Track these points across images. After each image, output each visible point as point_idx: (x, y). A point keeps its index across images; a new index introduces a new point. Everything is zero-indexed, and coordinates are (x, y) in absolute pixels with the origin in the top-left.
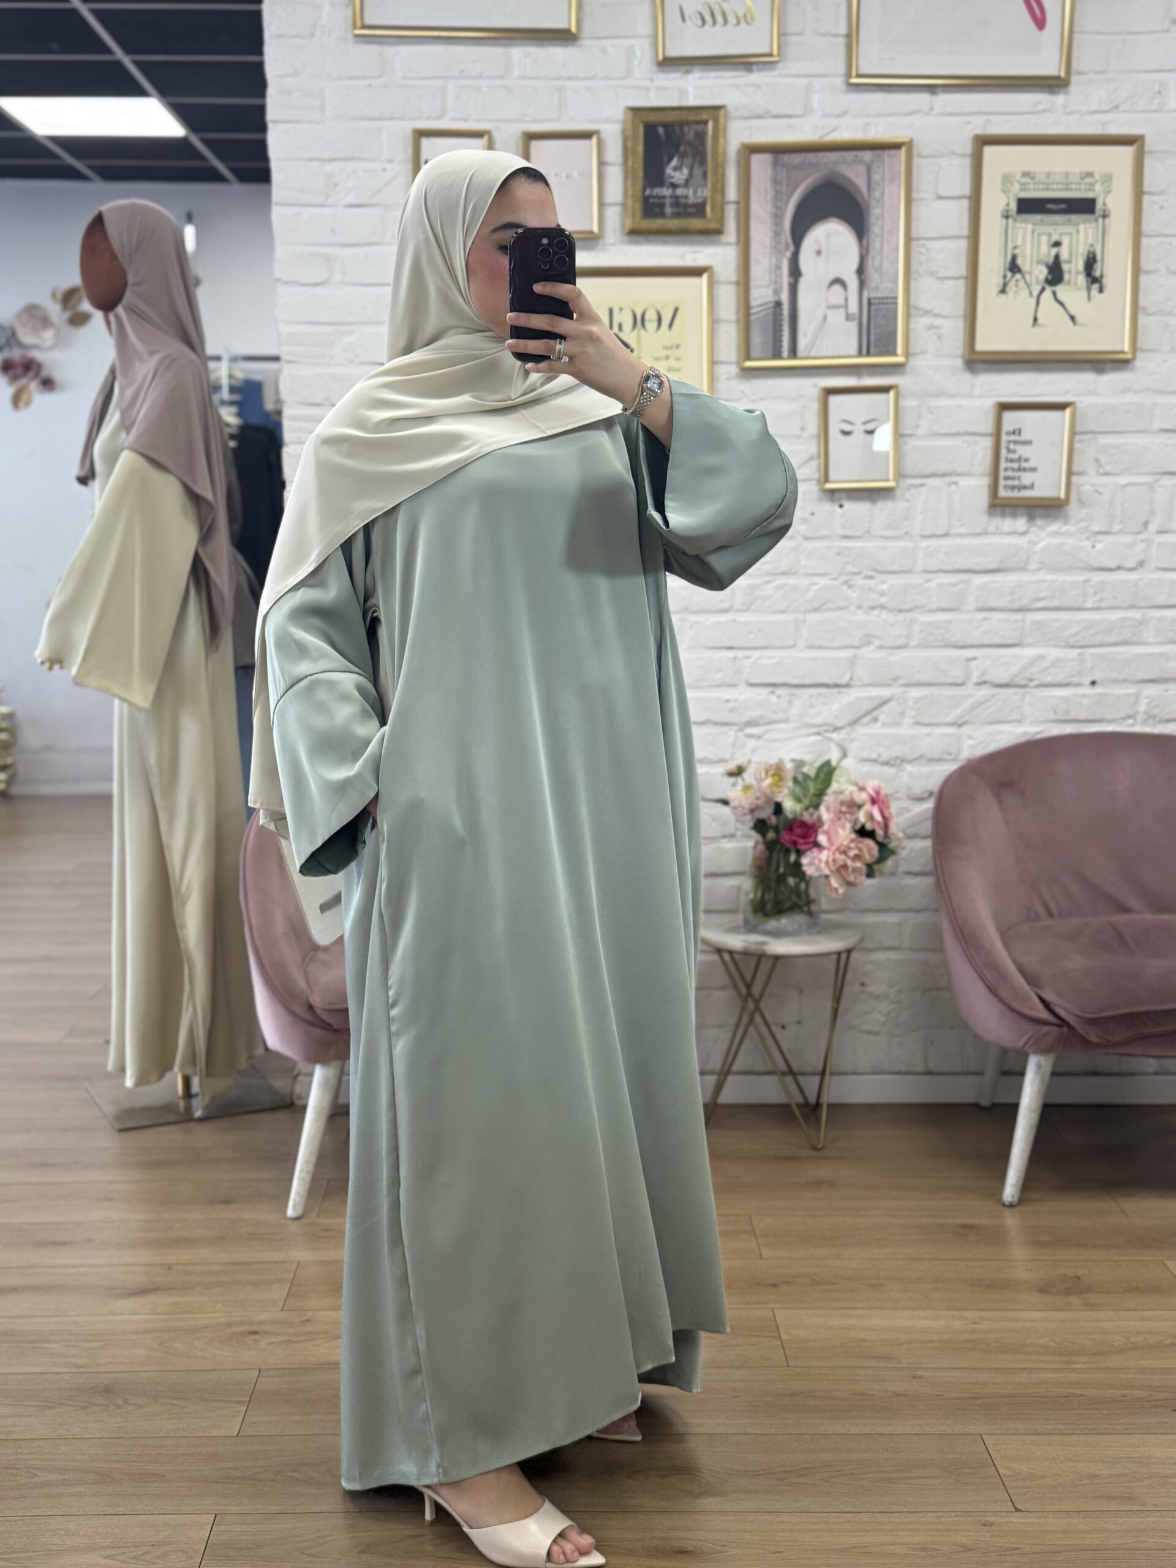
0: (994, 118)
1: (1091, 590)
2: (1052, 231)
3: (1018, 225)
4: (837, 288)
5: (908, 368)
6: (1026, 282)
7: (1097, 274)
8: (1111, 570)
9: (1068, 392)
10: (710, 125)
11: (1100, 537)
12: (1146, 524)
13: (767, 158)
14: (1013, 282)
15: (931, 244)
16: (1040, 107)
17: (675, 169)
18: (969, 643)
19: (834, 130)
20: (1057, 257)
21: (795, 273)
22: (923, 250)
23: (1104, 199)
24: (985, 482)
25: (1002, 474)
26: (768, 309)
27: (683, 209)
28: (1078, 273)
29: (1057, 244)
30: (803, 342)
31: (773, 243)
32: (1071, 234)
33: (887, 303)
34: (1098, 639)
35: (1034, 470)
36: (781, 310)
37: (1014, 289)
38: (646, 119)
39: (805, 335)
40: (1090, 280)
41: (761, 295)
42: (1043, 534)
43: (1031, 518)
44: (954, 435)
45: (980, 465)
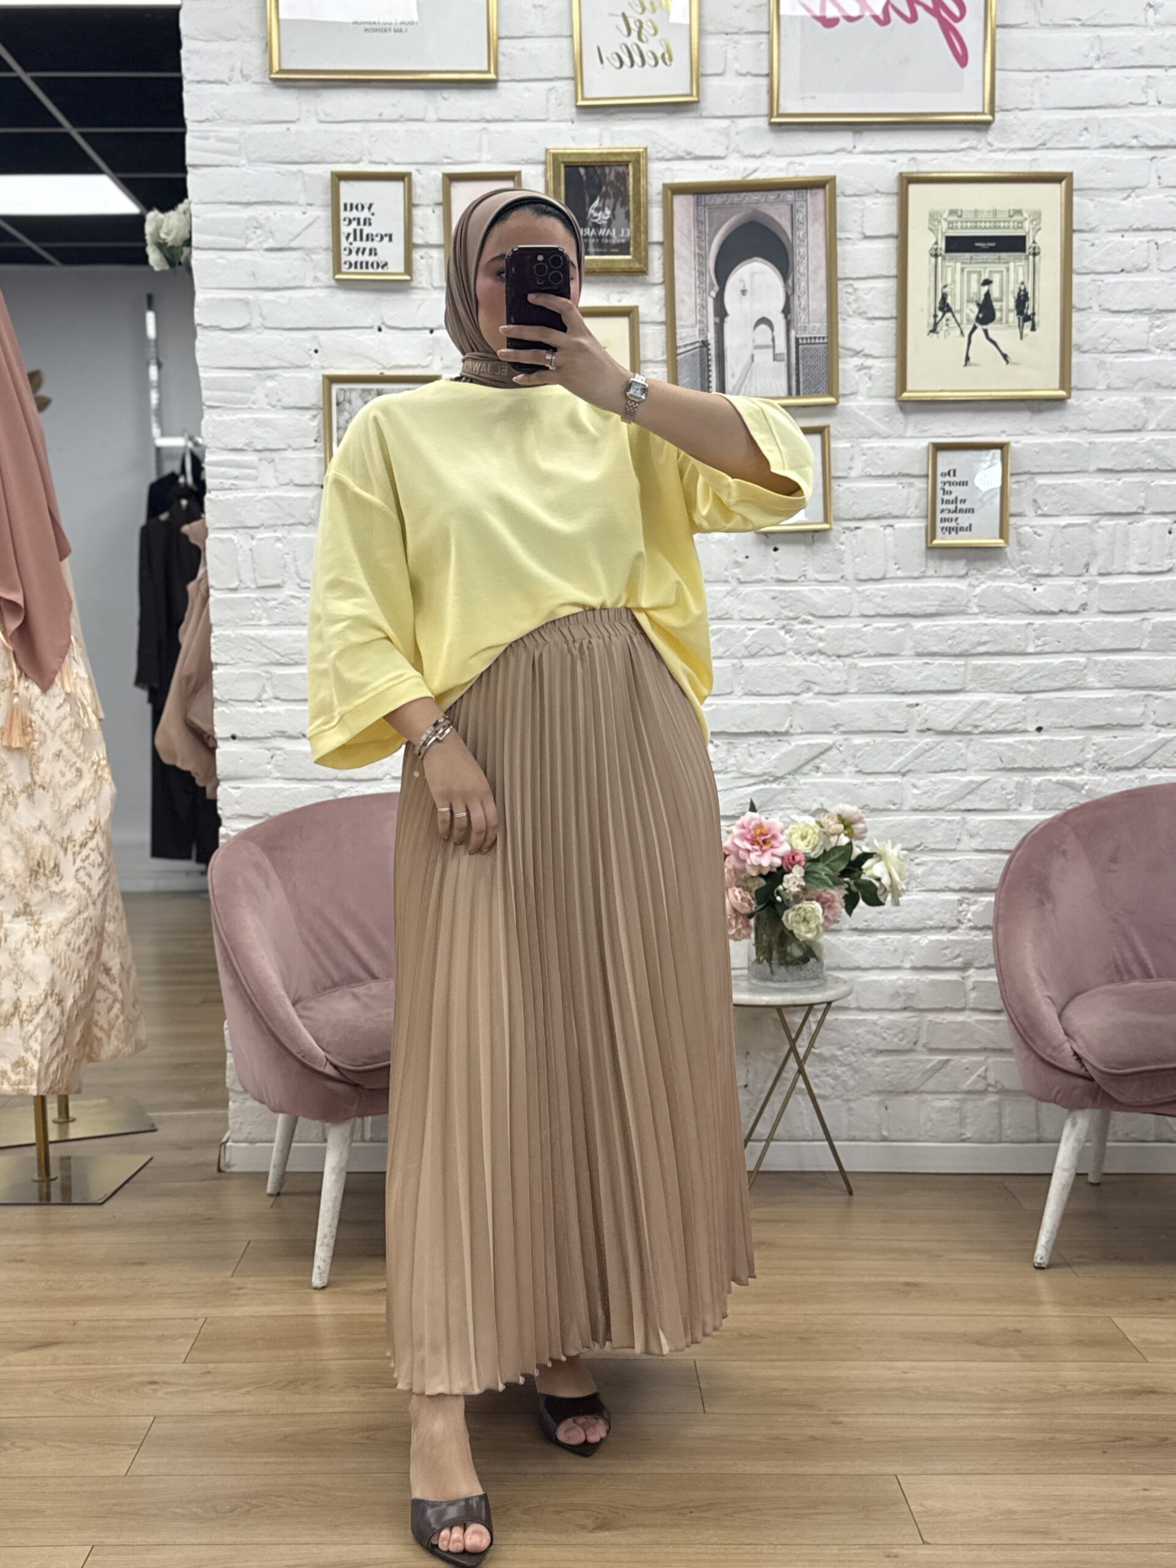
0: (918, 156)
1: (1033, 634)
3: (947, 263)
4: (763, 327)
5: (840, 408)
6: (956, 321)
7: (1029, 312)
8: (1053, 613)
9: (1003, 432)
10: (632, 165)
11: (1042, 580)
12: (1087, 566)
14: (944, 320)
15: (857, 284)
16: (965, 145)
17: (598, 210)
19: (755, 171)
20: (988, 295)
21: (721, 312)
22: (850, 290)
23: (1034, 236)
24: (921, 524)
25: (939, 516)
27: (606, 249)
28: (1009, 311)
29: (987, 282)
30: (731, 383)
32: (1002, 272)
33: (815, 343)
34: (1041, 684)
35: (971, 511)
36: (708, 349)
37: (945, 328)
38: (568, 164)
39: (733, 375)
40: (1022, 318)
41: (688, 334)
42: (982, 577)
43: (970, 561)
44: (889, 476)
45: (916, 507)
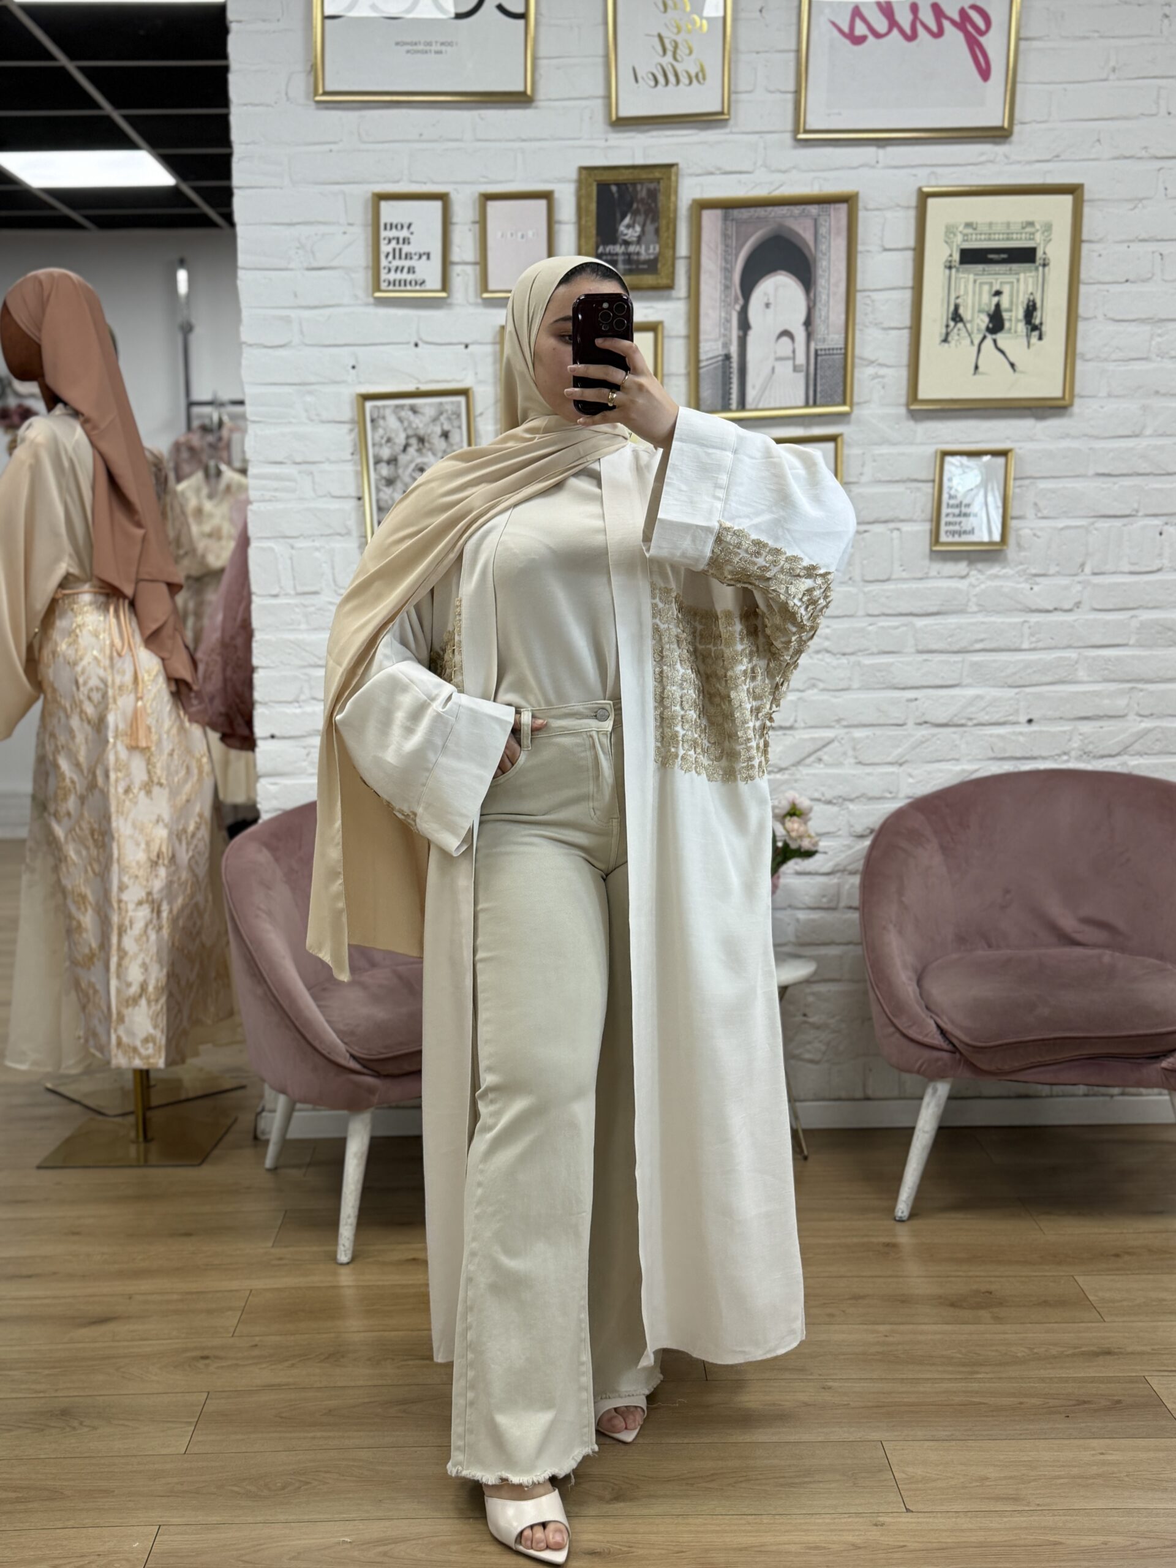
0: (937, 170)
1: (1029, 631)
2: (994, 281)
3: (961, 275)
4: (785, 340)
5: (854, 416)
6: (967, 331)
7: (1037, 322)
8: (1048, 611)
9: (1008, 438)
10: (661, 181)
11: (1038, 580)
12: (1082, 566)
13: (719, 212)
14: (955, 331)
15: (874, 295)
16: (983, 158)
17: (628, 226)
18: (910, 683)
19: (778, 186)
20: (998, 306)
21: (745, 325)
22: (868, 301)
23: (1045, 247)
24: (927, 527)
25: (943, 519)
26: (717, 362)
27: (635, 265)
28: (1018, 321)
29: (998, 293)
30: (751, 394)
31: (723, 297)
32: (1012, 283)
33: (833, 354)
34: (1036, 678)
35: (974, 515)
36: (731, 362)
37: (956, 337)
38: (599, 178)
39: (754, 387)
40: (1029, 327)
41: (711, 348)
42: (983, 577)
43: (975, 561)
44: (897, 481)
45: (923, 511)
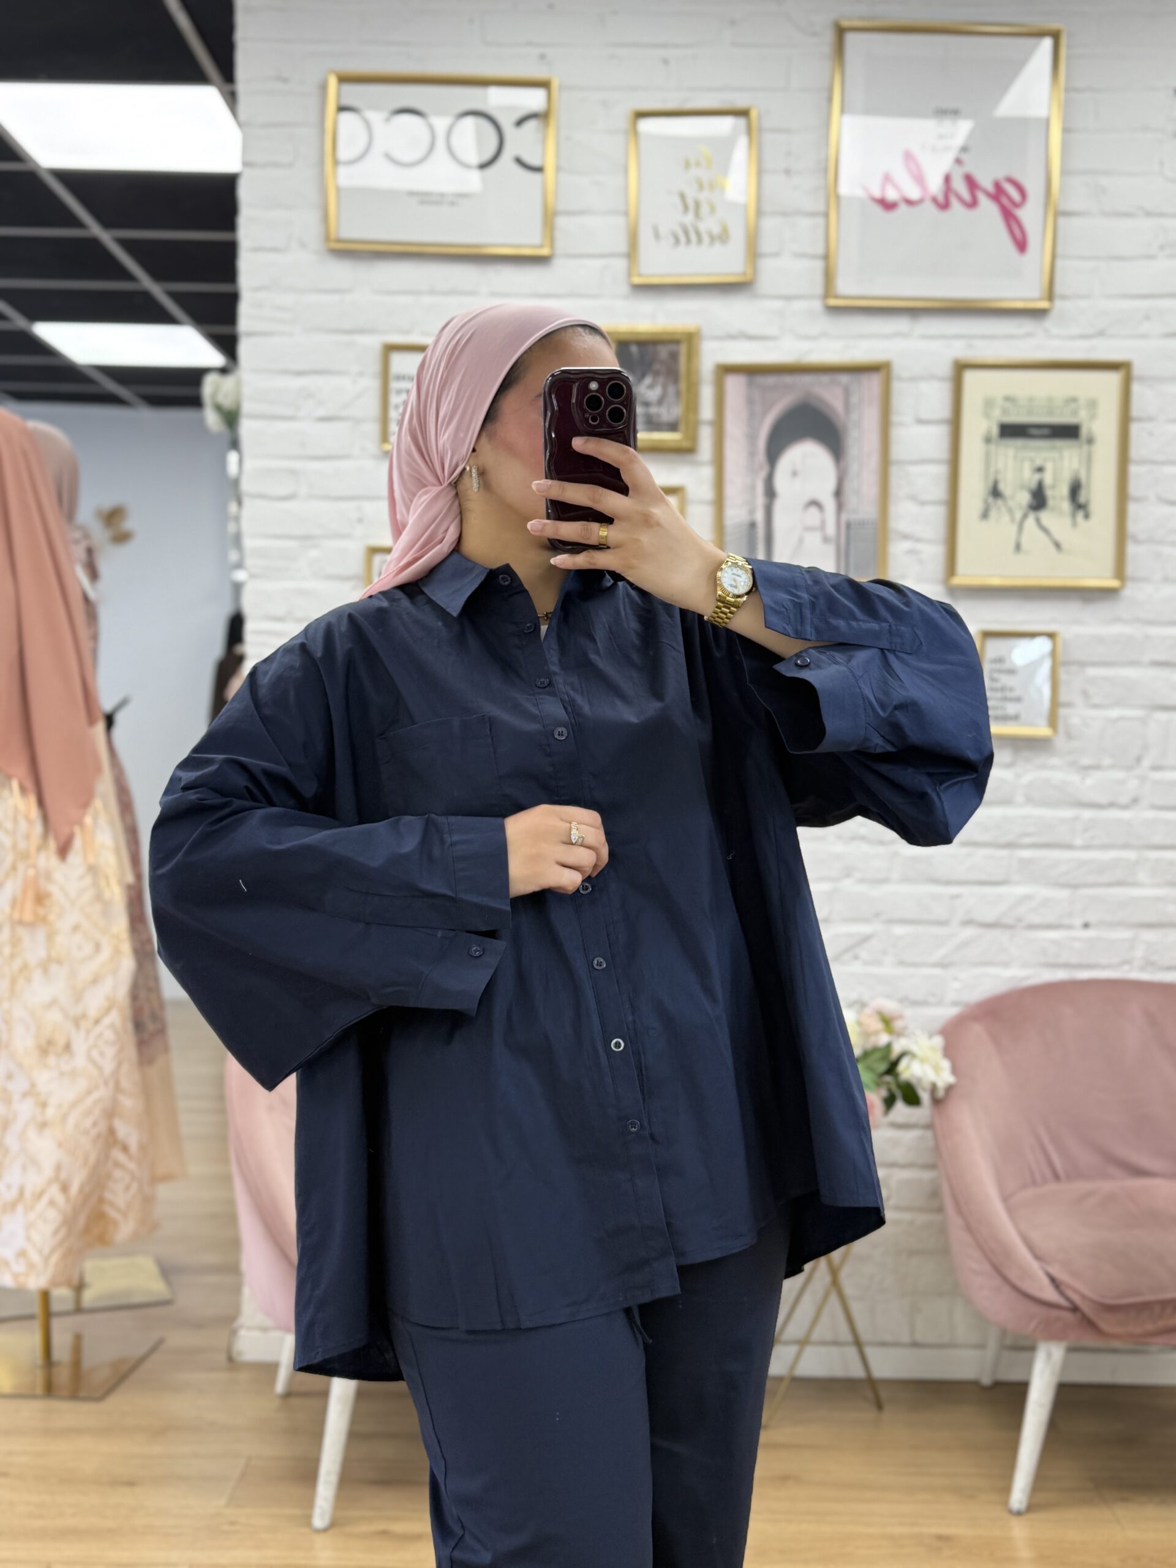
0: (974, 342)
1: (1081, 828)
2: (1035, 457)
3: (1000, 450)
4: (814, 510)
6: (1008, 507)
7: (1083, 500)
8: (1103, 806)
9: (1052, 620)
11: (1089, 772)
12: (1139, 760)
13: (742, 378)
14: (995, 507)
15: (909, 468)
16: (1024, 332)
17: (648, 387)
18: (952, 879)
19: (810, 352)
20: (1040, 483)
21: (770, 493)
22: (901, 474)
23: (1090, 425)
26: (743, 526)
27: (656, 428)
29: (1040, 470)
31: (748, 462)
32: (1054, 460)
33: (866, 527)
35: (1018, 700)
37: (996, 514)
38: (618, 337)
40: (1075, 506)
41: (736, 514)
42: (1029, 767)
43: (1017, 751)
